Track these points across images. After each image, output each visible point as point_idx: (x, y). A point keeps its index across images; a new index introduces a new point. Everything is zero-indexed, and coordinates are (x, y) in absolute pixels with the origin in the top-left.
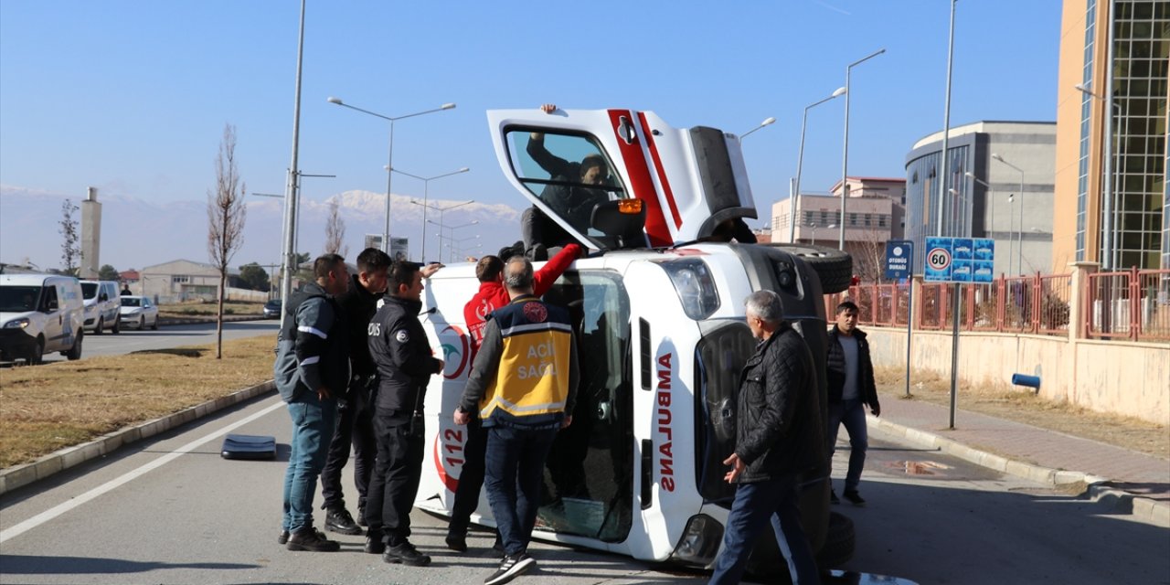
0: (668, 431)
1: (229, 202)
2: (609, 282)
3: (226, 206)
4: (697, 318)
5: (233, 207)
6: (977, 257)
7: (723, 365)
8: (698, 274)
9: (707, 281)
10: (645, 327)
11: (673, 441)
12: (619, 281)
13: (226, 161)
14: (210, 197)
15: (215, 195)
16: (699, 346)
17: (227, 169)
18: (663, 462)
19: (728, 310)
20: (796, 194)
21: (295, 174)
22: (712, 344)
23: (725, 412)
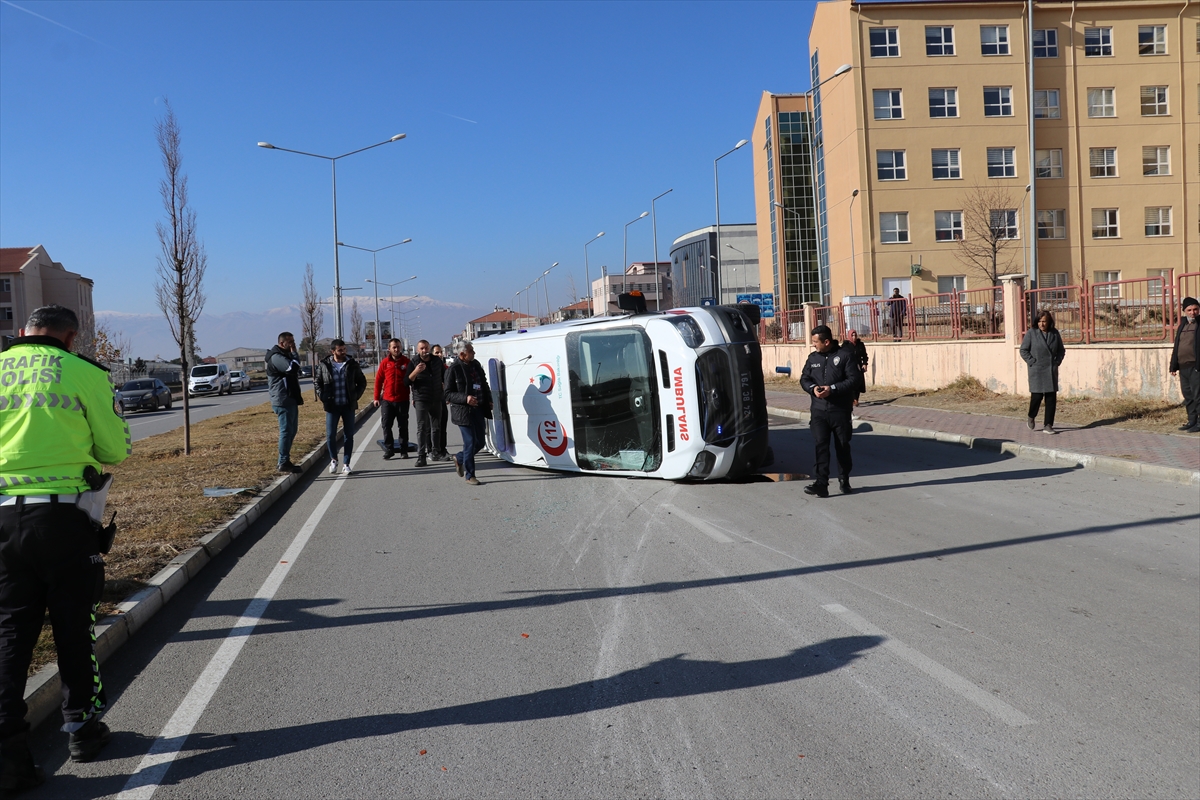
0: (683, 409)
1: (313, 309)
2: (636, 332)
3: (311, 311)
4: (694, 347)
5: (315, 311)
6: (764, 303)
7: (711, 371)
8: (690, 324)
9: (695, 326)
10: (663, 355)
11: (686, 413)
12: (642, 331)
13: (308, 284)
14: (301, 307)
15: (304, 305)
16: (698, 361)
17: (309, 290)
18: (681, 426)
19: (710, 341)
20: (605, 275)
21: (338, 289)
22: (703, 360)
23: (714, 395)
